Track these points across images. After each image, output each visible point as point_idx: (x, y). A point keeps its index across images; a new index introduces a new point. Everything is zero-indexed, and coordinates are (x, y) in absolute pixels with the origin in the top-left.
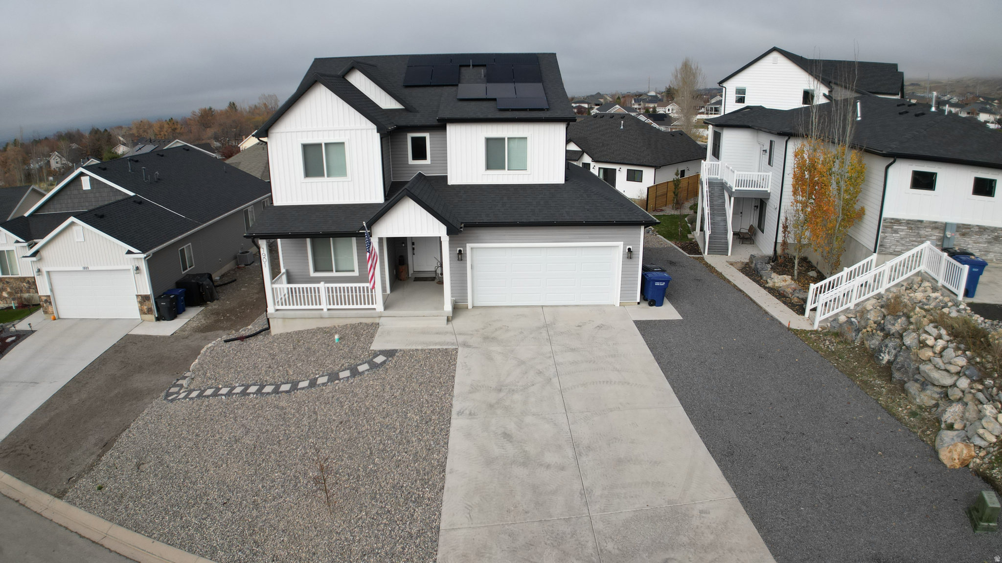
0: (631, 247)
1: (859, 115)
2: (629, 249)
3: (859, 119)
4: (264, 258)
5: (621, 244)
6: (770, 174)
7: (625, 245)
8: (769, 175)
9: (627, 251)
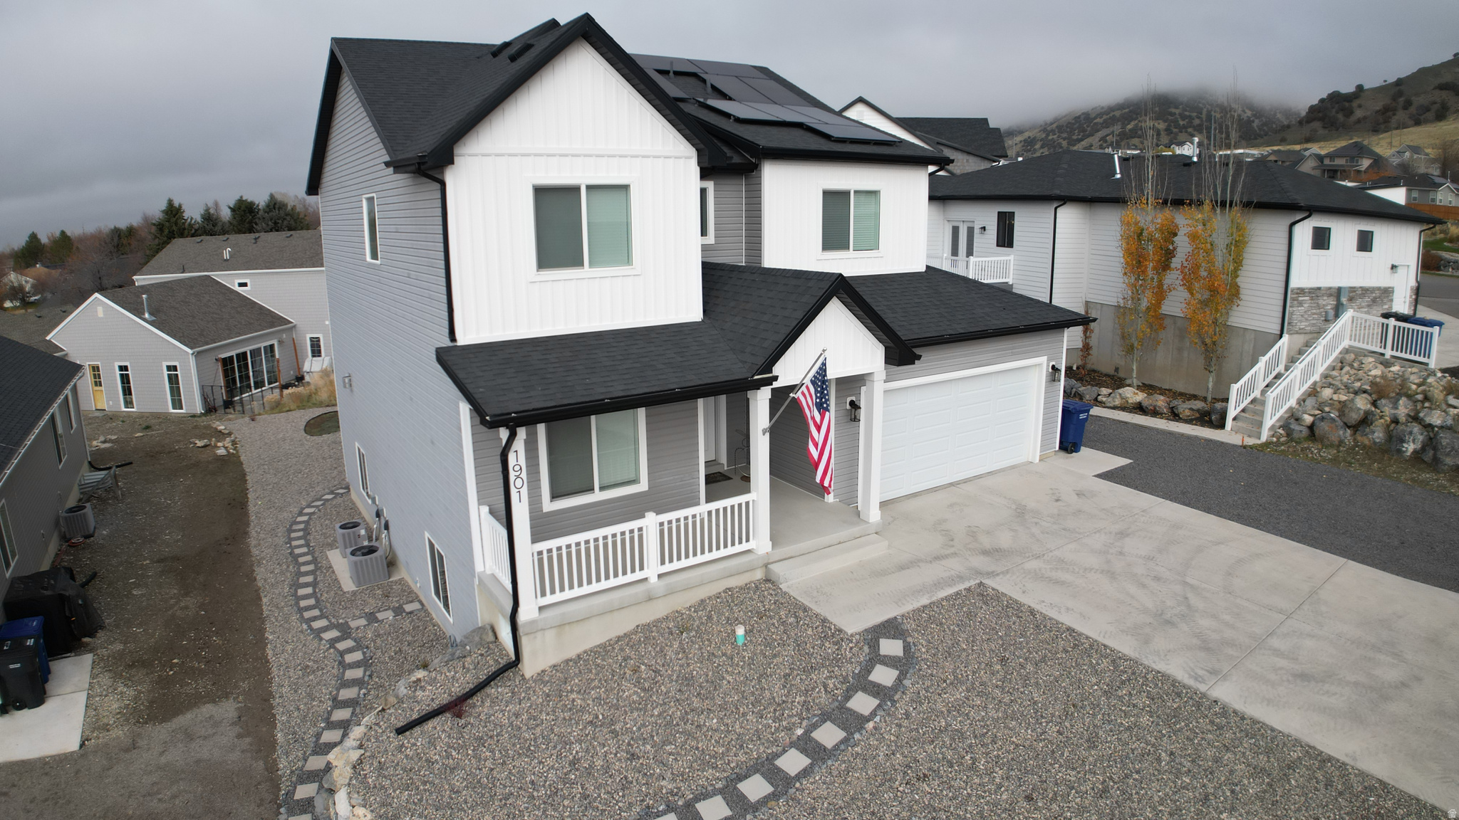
0: (1054, 363)
1: (1118, 171)
2: (1053, 367)
3: (1118, 176)
4: (518, 477)
5: (1044, 359)
6: (1012, 258)
7: (1049, 360)
8: (1010, 260)
9: (1050, 370)
